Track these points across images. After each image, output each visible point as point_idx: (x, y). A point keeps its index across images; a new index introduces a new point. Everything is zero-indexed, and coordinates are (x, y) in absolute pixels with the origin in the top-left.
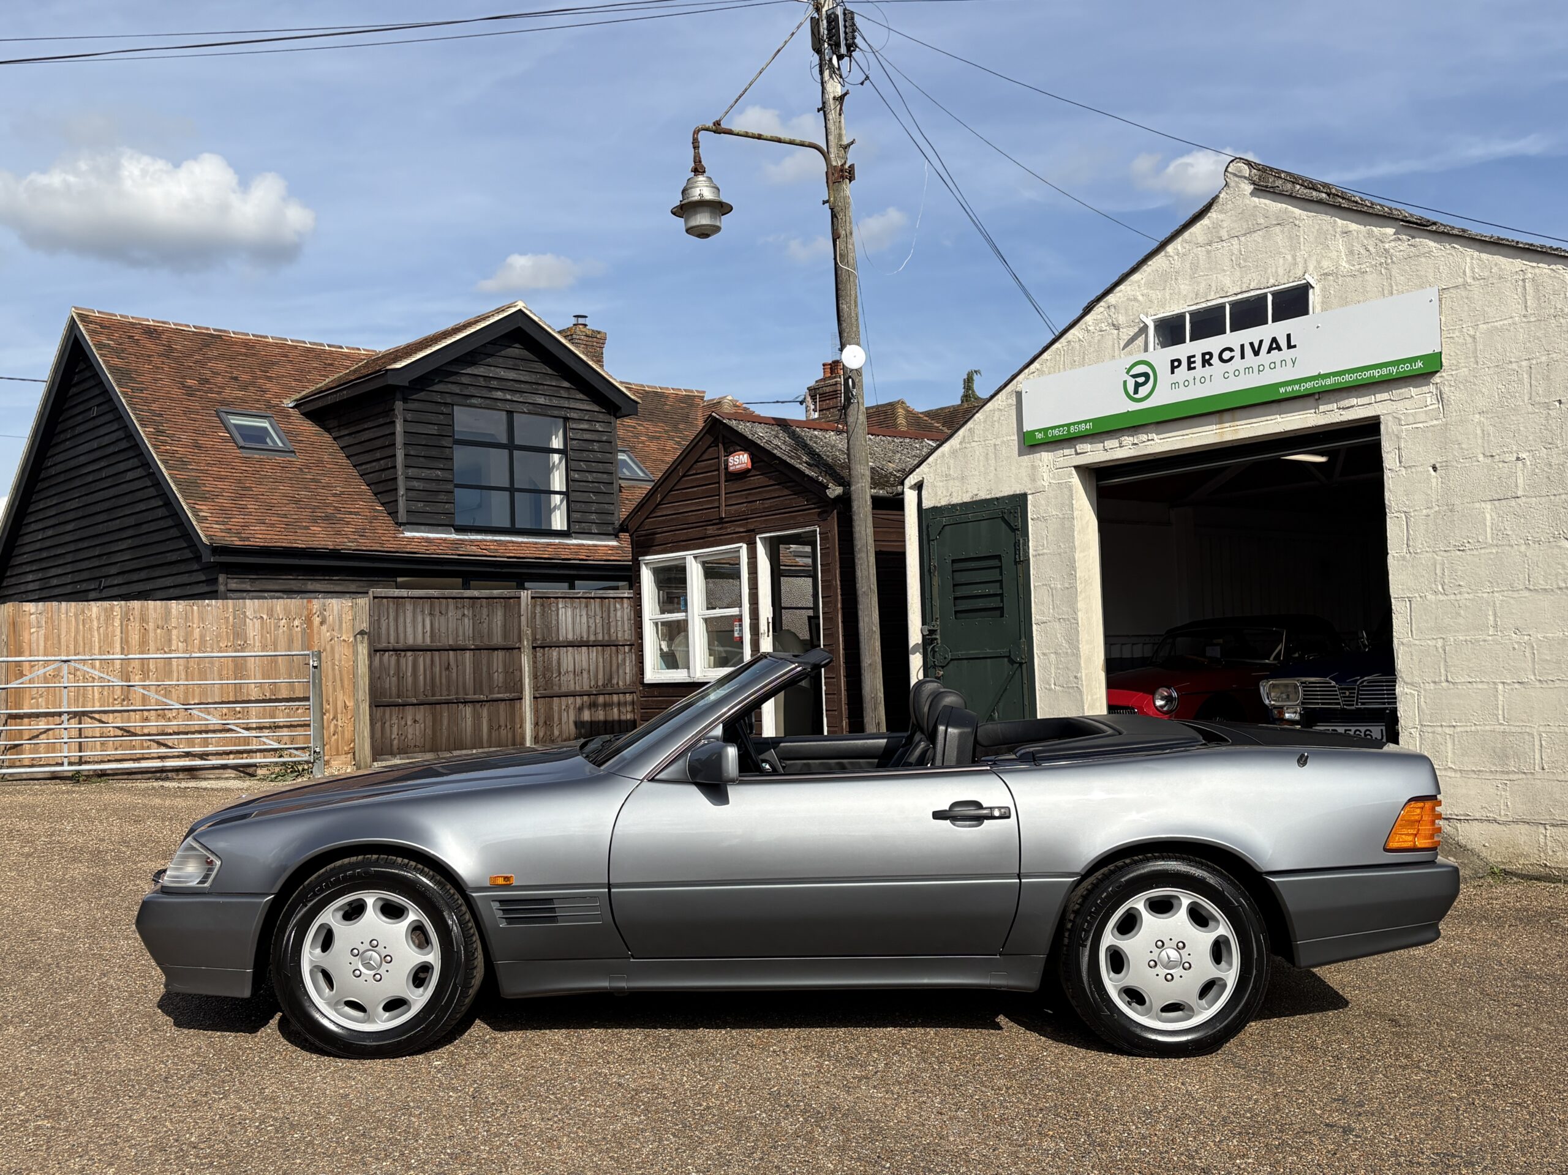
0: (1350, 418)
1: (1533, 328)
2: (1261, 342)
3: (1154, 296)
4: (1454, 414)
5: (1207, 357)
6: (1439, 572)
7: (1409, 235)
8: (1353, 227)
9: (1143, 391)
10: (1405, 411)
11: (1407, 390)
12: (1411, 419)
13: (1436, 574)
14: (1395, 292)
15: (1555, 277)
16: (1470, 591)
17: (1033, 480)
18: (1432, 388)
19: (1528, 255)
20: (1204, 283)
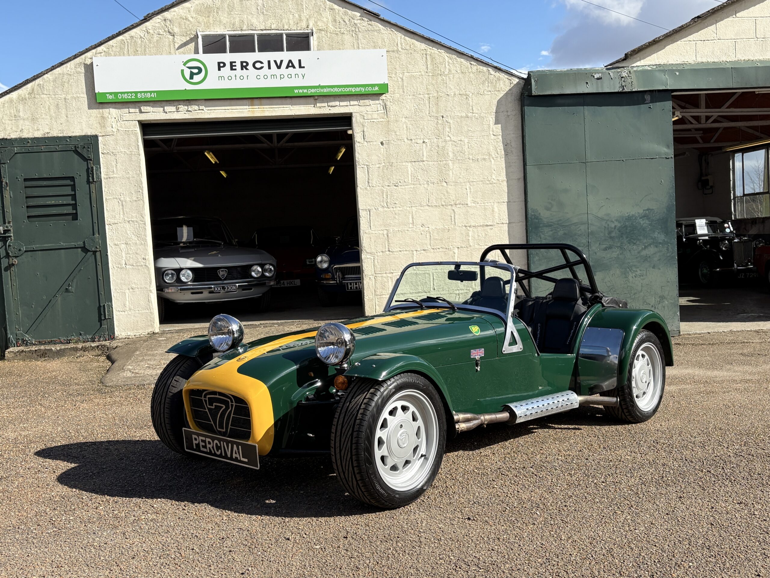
0: (336, 112)
1: (430, 79)
2: (282, 61)
3: (201, 20)
4: (393, 117)
5: (244, 64)
6: (384, 196)
7: (368, 19)
8: (336, 7)
9: (197, 78)
10: (367, 112)
11: (367, 101)
12: (370, 117)
13: (383, 197)
14: (360, 47)
15: (441, 56)
16: (400, 206)
17: (103, 126)
18: (381, 102)
19: (428, 42)
20: (239, 19)
